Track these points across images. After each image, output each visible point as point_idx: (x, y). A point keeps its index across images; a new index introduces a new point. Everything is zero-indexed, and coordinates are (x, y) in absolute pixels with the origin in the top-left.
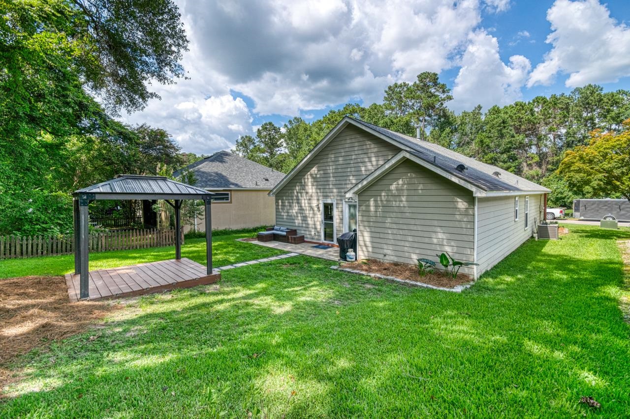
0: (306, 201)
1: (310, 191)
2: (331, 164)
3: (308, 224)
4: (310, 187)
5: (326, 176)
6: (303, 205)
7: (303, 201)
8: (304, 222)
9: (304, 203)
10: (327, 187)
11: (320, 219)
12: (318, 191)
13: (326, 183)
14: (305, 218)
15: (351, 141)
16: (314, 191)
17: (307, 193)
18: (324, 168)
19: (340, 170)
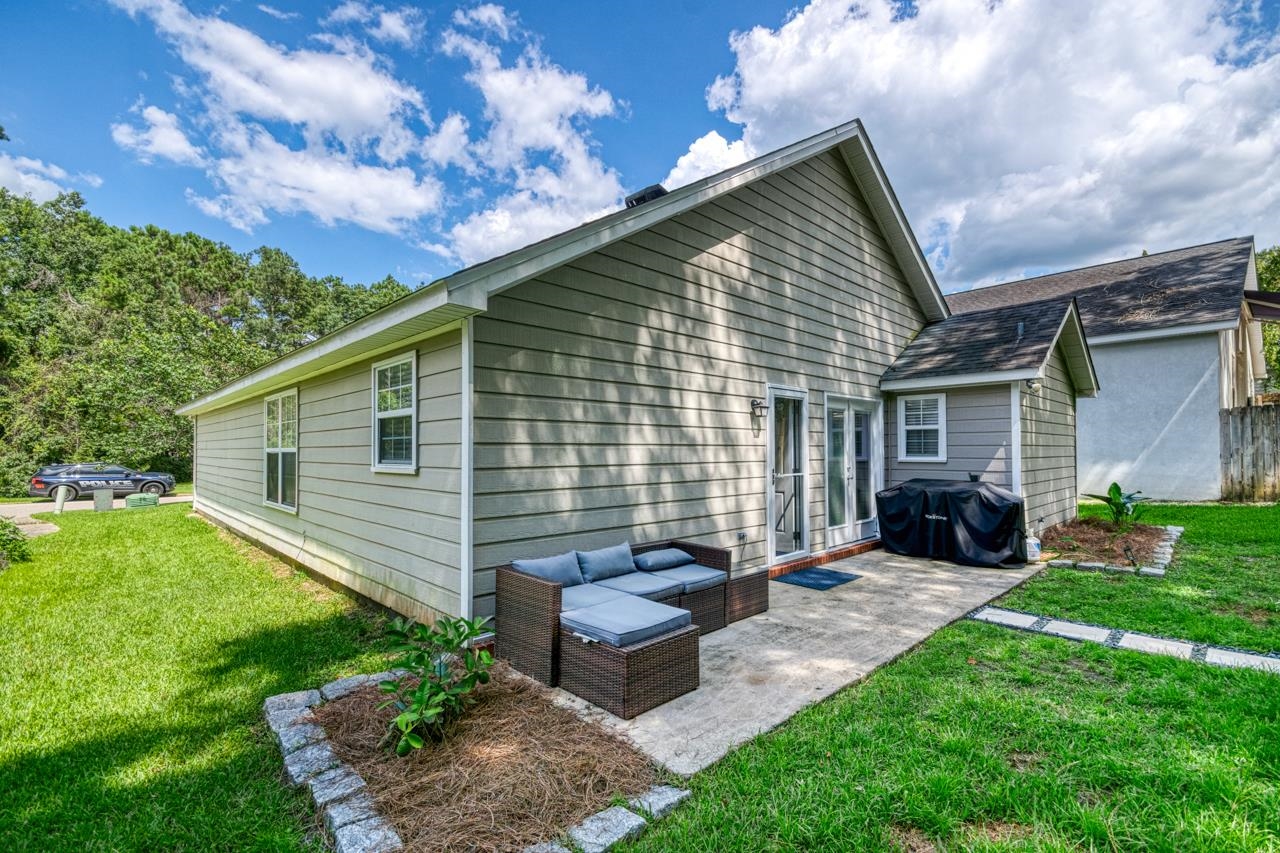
0: (706, 402)
1: (722, 352)
2: (792, 263)
4: (721, 334)
5: (778, 302)
6: (690, 418)
7: (690, 401)
10: (781, 348)
11: (758, 485)
12: (754, 358)
13: (778, 333)
16: (737, 354)
17: (707, 357)
18: (774, 271)
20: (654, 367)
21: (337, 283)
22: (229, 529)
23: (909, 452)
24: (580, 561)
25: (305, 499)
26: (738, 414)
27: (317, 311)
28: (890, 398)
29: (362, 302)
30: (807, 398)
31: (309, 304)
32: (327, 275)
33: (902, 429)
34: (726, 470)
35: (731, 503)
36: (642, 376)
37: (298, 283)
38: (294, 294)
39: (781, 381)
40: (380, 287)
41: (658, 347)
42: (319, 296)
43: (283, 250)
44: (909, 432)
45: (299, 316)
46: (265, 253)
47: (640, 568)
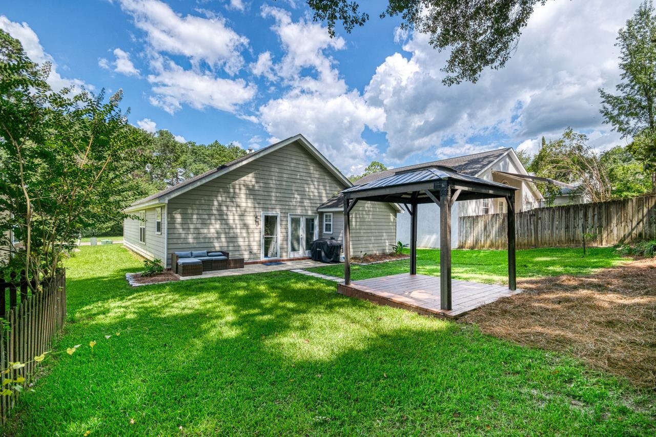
0: (237, 217)
1: (244, 205)
2: (274, 178)
3: (239, 246)
4: (244, 200)
5: (267, 190)
6: (231, 222)
7: (231, 217)
8: (231, 245)
9: (233, 218)
10: (269, 202)
11: (257, 239)
12: (257, 205)
13: (267, 198)
14: (232, 239)
15: (296, 162)
16: (250, 205)
17: (238, 206)
18: (266, 181)
19: (284, 187)
20: (219, 210)
21: (193, 144)
22: (133, 251)
23: (326, 230)
24: (192, 253)
25: (147, 240)
26: (250, 220)
27: (182, 159)
28: (321, 214)
29: (203, 153)
30: (279, 215)
31: (179, 155)
32: (189, 141)
33: (325, 223)
34: (245, 235)
35: (247, 243)
36: (215, 212)
37: (175, 146)
38: (172, 151)
39: (268, 211)
40: (212, 146)
41: (220, 205)
42: (184, 152)
43: (169, 131)
44: (326, 224)
45: (175, 161)
46: (161, 133)
47: (208, 256)
